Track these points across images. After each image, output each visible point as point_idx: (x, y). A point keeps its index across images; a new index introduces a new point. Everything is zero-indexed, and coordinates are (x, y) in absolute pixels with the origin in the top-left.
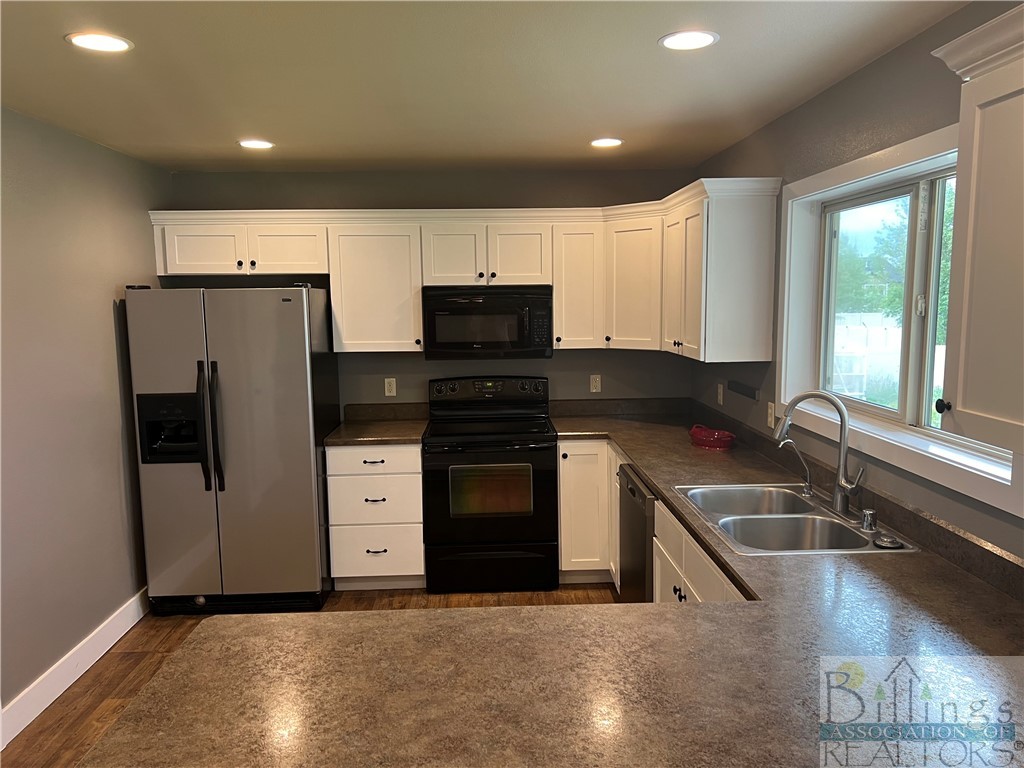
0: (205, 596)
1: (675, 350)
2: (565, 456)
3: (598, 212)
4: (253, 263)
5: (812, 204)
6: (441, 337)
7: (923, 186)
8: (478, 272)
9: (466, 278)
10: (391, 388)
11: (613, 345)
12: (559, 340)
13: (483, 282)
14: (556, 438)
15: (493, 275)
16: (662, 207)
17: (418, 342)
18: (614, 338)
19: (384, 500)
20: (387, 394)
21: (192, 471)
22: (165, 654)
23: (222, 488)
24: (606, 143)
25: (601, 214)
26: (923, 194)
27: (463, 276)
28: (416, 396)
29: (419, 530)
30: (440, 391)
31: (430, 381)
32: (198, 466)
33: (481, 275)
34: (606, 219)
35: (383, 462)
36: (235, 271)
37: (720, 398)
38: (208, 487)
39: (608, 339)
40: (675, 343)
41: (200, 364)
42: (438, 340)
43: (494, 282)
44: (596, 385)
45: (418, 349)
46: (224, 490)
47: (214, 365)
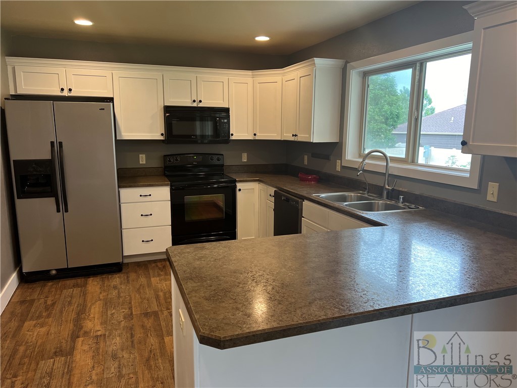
0: (56, 270)
1: (292, 139)
2: (240, 190)
3: (249, 73)
4: (70, 90)
5: (360, 72)
6: (175, 132)
7: (418, 65)
8: (193, 99)
9: (186, 102)
10: (143, 159)
11: (257, 138)
12: (232, 135)
13: (195, 105)
14: (235, 181)
15: (200, 101)
16: (283, 72)
17: (162, 134)
18: (258, 134)
19: (151, 215)
20: (141, 163)
21: (50, 202)
22: (46, 299)
23: (67, 211)
24: (262, 39)
25: (251, 74)
26: (418, 68)
27: (185, 101)
28: (156, 163)
29: (169, 229)
30: (170, 161)
31: (164, 156)
32: (53, 199)
33: (194, 101)
34: (253, 76)
35: (150, 195)
36: (59, 93)
37: (306, 162)
38: (58, 211)
39: (255, 135)
40: (293, 135)
41: (52, 143)
42: (174, 134)
43: (201, 105)
44: (245, 158)
45: (162, 138)
46: (68, 212)
47: (61, 143)
